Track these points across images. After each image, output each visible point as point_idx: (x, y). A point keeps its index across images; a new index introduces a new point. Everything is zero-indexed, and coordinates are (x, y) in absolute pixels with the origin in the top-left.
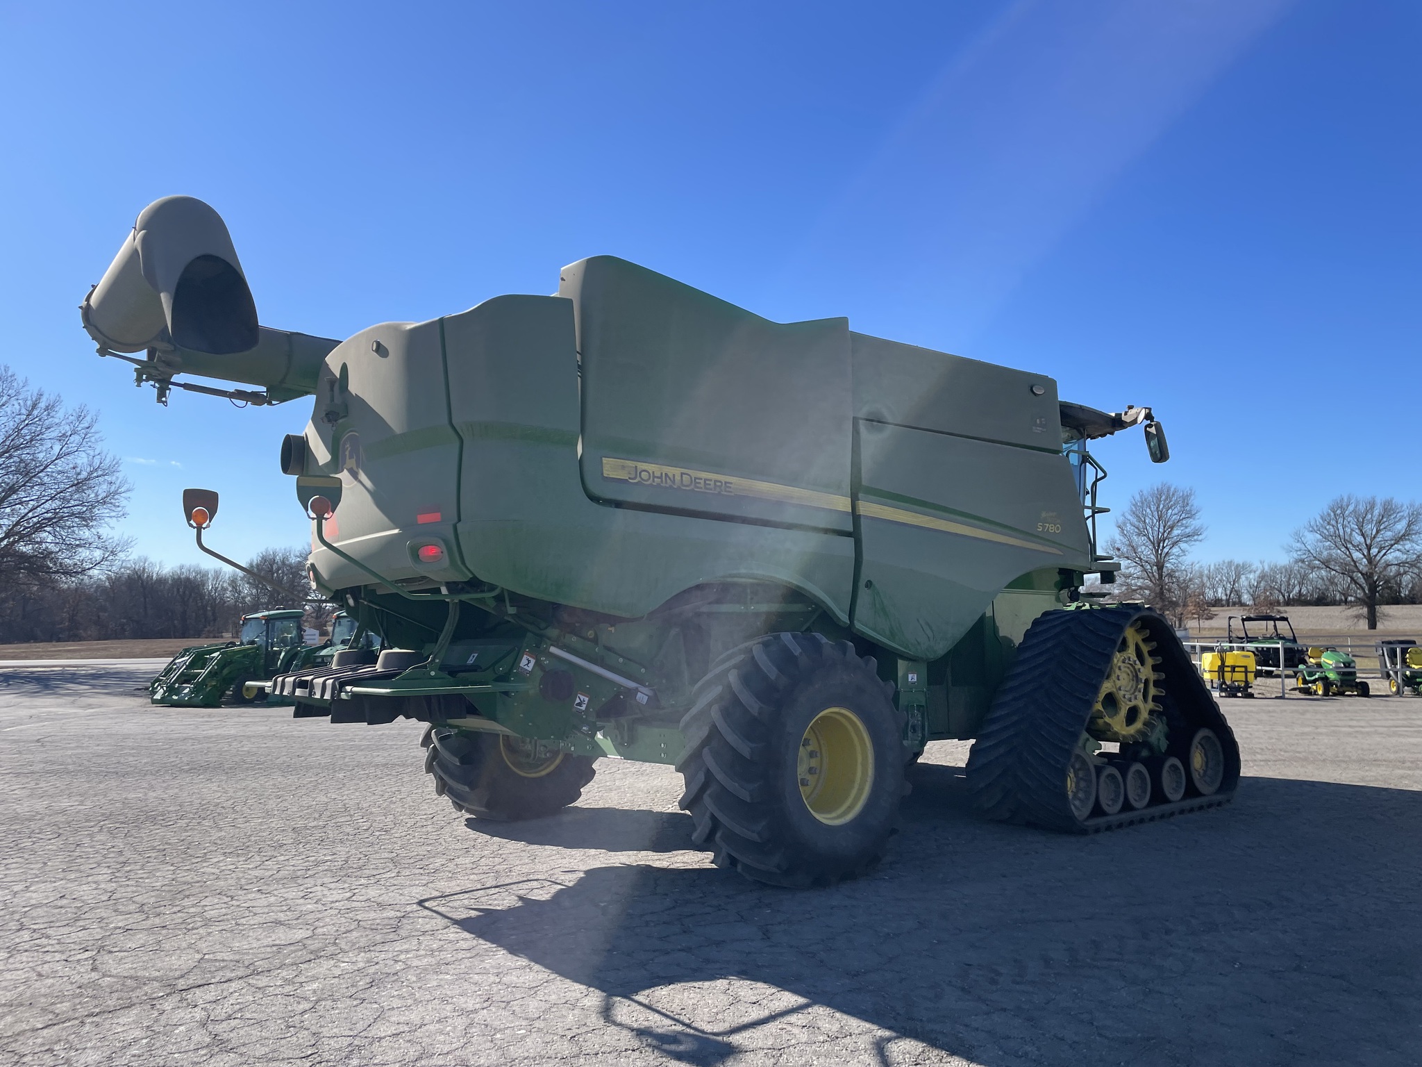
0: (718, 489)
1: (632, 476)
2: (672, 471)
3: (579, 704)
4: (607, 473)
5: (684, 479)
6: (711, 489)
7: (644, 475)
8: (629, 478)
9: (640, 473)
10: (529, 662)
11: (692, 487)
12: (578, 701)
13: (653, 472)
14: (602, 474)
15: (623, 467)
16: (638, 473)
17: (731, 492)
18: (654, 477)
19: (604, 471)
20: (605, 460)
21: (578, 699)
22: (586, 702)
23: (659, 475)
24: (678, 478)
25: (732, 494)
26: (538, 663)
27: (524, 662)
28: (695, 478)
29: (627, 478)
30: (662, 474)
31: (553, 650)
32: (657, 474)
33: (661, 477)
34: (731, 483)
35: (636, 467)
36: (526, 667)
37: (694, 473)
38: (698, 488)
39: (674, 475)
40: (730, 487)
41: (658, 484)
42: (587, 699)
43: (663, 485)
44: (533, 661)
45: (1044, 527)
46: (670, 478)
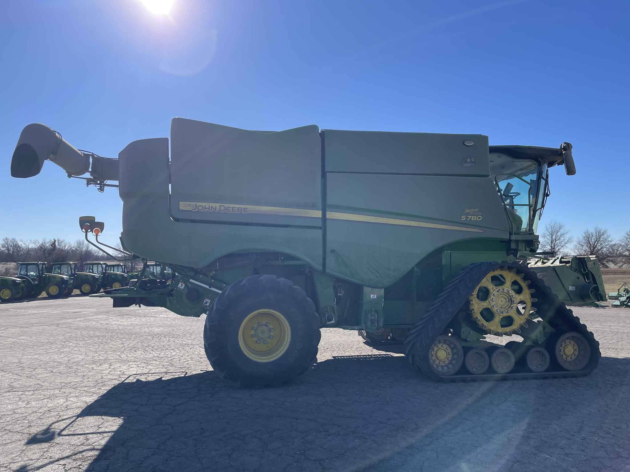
0: (239, 211)
1: (194, 209)
2: (214, 205)
3: (206, 303)
4: (181, 208)
5: (221, 208)
6: (236, 212)
7: (200, 208)
8: (193, 210)
9: (198, 207)
10: (182, 285)
11: (226, 211)
12: (205, 301)
13: (205, 206)
14: (179, 209)
15: (189, 205)
16: (197, 207)
17: (248, 212)
18: (205, 208)
19: (180, 208)
20: (181, 203)
21: (205, 300)
22: (209, 302)
23: (208, 207)
24: (218, 208)
25: (248, 213)
26: (186, 286)
27: (180, 285)
28: (227, 207)
29: (191, 210)
30: (209, 206)
31: (191, 280)
32: (207, 207)
33: (209, 208)
34: (248, 208)
35: (196, 205)
36: (181, 287)
37: (226, 205)
38: (228, 211)
39: (216, 207)
40: (247, 210)
41: (207, 211)
42: (209, 301)
43: (210, 211)
44: (184, 285)
45: (467, 218)
46: (213, 208)
